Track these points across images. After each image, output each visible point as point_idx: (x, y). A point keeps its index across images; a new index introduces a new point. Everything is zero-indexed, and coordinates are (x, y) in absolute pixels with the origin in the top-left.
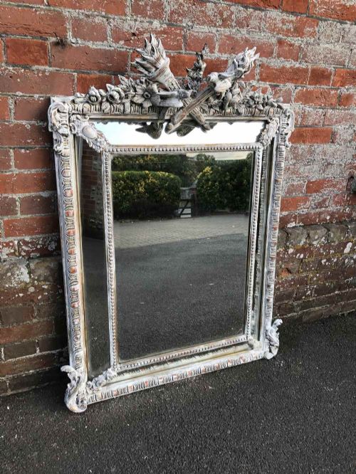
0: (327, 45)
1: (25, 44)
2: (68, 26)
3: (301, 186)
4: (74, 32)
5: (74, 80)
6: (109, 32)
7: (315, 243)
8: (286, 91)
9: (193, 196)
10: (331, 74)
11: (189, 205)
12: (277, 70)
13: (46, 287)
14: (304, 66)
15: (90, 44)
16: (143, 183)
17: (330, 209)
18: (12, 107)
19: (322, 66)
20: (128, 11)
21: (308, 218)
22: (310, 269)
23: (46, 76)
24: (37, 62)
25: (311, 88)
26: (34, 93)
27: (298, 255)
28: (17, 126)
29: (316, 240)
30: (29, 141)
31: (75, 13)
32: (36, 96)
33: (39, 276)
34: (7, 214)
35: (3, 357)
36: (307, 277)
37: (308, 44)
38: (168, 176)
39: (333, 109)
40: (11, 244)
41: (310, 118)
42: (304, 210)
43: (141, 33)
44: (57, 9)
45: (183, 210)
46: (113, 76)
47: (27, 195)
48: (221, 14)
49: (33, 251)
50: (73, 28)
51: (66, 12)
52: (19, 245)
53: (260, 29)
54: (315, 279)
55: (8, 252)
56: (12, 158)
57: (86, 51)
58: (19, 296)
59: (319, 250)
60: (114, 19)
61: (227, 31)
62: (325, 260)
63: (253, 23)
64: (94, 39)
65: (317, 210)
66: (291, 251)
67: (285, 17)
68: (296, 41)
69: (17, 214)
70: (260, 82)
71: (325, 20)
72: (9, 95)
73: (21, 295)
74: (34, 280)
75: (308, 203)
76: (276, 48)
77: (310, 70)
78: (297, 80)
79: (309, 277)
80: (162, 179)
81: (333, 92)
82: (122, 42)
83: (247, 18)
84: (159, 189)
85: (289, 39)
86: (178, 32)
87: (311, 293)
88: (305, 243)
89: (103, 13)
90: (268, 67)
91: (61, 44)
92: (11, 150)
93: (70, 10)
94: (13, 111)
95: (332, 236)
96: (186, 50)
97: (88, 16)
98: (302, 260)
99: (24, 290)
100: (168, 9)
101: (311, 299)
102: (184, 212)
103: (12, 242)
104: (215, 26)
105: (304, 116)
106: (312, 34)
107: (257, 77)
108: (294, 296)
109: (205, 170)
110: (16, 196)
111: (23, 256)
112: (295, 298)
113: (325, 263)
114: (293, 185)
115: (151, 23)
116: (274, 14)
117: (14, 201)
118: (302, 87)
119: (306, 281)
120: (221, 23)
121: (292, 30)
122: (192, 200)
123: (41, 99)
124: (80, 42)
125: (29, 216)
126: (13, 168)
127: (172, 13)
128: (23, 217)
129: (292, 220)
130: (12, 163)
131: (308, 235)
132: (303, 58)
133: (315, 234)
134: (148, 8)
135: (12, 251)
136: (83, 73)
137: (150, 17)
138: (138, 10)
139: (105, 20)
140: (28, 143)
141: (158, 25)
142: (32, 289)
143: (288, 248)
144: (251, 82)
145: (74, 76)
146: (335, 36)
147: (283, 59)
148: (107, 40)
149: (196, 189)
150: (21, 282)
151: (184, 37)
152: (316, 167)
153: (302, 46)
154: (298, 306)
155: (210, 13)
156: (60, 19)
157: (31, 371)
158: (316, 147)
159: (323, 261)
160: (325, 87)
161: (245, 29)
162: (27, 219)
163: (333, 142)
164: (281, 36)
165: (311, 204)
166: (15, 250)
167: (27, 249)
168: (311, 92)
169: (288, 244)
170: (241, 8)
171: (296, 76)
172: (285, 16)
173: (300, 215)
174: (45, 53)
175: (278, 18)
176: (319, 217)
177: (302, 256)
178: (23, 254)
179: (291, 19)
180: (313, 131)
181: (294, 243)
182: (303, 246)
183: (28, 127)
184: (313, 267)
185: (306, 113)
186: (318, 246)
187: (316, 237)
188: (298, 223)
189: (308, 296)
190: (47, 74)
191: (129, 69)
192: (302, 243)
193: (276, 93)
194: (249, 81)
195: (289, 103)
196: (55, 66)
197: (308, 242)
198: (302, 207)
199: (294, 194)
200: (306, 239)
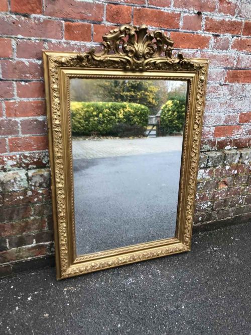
3: (235, 117)
5: (62, 27)
7: (246, 162)
8: (225, 40)
9: (158, 121)
11: (155, 128)
12: (218, 22)
13: (41, 192)
14: (239, 20)
16: (122, 111)
18: (15, 47)
21: (240, 142)
22: (242, 183)
23: (41, 23)
24: (34, 12)
25: (244, 38)
26: (31, 36)
27: (233, 171)
28: (19, 63)
29: (247, 159)
30: (28, 75)
32: (33, 39)
33: (36, 183)
34: (11, 133)
35: (8, 246)
36: (239, 188)
37: (242, 3)
38: (140, 107)
40: (14, 157)
41: (243, 62)
42: (238, 136)
45: (150, 131)
46: (92, 25)
47: (26, 118)
52: (21, 159)
54: (246, 190)
55: (12, 164)
56: (15, 89)
57: (71, 3)
59: (248, 167)
65: (247, 136)
66: (227, 167)
69: (18, 133)
70: (205, 32)
72: (13, 38)
73: (21, 197)
74: (32, 185)
75: (240, 131)
76: (217, 5)
77: (243, 23)
78: (234, 31)
79: (241, 189)
80: (136, 109)
84: (134, 116)
87: (242, 202)
88: (239, 162)
90: (212, 20)
92: (14, 82)
94: (15, 51)
96: (148, 4)
98: (236, 175)
99: (24, 193)
101: (242, 207)
102: (151, 133)
103: (15, 156)
105: (239, 60)
107: (203, 28)
108: (230, 203)
109: (167, 103)
110: (18, 120)
111: (23, 167)
112: (230, 205)
114: (229, 116)
117: (16, 122)
118: (237, 36)
119: (239, 192)
122: (157, 125)
123: (37, 41)
125: (28, 135)
126: (16, 97)
128: (23, 136)
129: (228, 144)
130: (15, 93)
131: (241, 154)
132: (238, 14)
133: (246, 154)
135: (15, 163)
136: (68, 21)
140: (27, 77)
142: (30, 193)
143: (226, 165)
144: (198, 32)
145: (62, 23)
147: (223, 14)
149: (160, 117)
150: (22, 187)
152: (247, 102)
153: (238, 4)
154: (232, 211)
157: (29, 258)
158: (247, 85)
162: (27, 138)
165: (243, 131)
166: (17, 162)
167: (26, 162)
168: (244, 42)
169: (225, 162)
171: (232, 27)
173: (235, 140)
174: (40, 4)
176: (249, 142)
177: (236, 172)
180: (245, 73)
181: (230, 161)
182: (237, 164)
183: (27, 64)
184: (244, 181)
185: (240, 58)
186: (248, 164)
187: (247, 157)
188: (233, 146)
189: (240, 204)
190: (42, 21)
191: (104, 19)
192: (236, 161)
193: (217, 41)
194: (196, 31)
195: (227, 50)
196: (47, 15)
197: (241, 161)
198: (236, 133)
199: (230, 123)
200: (239, 158)
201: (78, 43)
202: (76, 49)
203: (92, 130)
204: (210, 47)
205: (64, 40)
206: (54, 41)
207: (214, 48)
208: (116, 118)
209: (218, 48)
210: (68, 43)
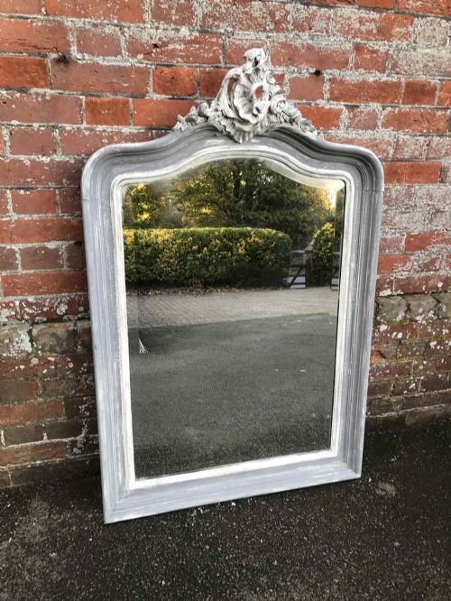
0: (428, 51)
1: (19, 63)
2: (71, 38)
3: (398, 241)
4: (79, 46)
5: (81, 105)
6: (123, 44)
7: (419, 318)
8: (369, 113)
9: (308, 260)
10: (434, 89)
11: (303, 272)
12: (354, 85)
13: (52, 359)
14: (394, 79)
15: (100, 60)
16: (243, 243)
17: (442, 273)
18: (7, 139)
19: (422, 78)
20: (147, 16)
21: (409, 284)
22: (414, 354)
23: (47, 101)
24: (35, 84)
25: (406, 108)
26: (33, 122)
27: (395, 334)
28: (14, 162)
29: (421, 314)
30: (29, 180)
31: (79, 22)
32: (36, 125)
33: (44, 345)
34: (5, 268)
35: (3, 441)
36: (409, 364)
37: (398, 50)
38: (274, 235)
39: (441, 136)
40: (11, 305)
41: (406, 149)
42: (403, 273)
43: (165, 44)
44: (58, 18)
45: (295, 278)
46: (131, 99)
47: (29, 245)
48: (272, 14)
49: (38, 315)
50: (79, 41)
51: (69, 22)
52: (21, 307)
53: (327, 32)
54: (421, 367)
55: (8, 314)
56: (10, 201)
57: (95, 68)
58: (19, 369)
59: (425, 328)
60: (129, 28)
61: (281, 37)
62: (435, 343)
63: (318, 24)
64: (106, 54)
65: (423, 274)
66: (383, 327)
67: (363, 15)
68: (381, 46)
69: (17, 268)
70: (331, 102)
71: (423, 17)
72: (4, 125)
73: (22, 367)
74: (37, 349)
75: (409, 265)
76: (352, 57)
77: (403, 84)
78: (385, 98)
79: (413, 364)
81: (439, 113)
82: (140, 56)
83: (310, 19)
84: (264, 251)
85: (371, 43)
86: (214, 40)
87: (417, 387)
88: (405, 318)
89: (116, 22)
90: (342, 82)
91: (64, 60)
92: (8, 191)
93: (74, 19)
94: (8, 144)
95: (444, 309)
96: (225, 63)
97: (95, 25)
98: (400, 341)
99: (26, 361)
100: (199, 12)
101: (416, 395)
102: (296, 281)
103: (12, 302)
104: (265, 30)
105: (398, 147)
106: (406, 36)
107: (327, 96)
108: (392, 389)
109: (323, 228)
110: (16, 247)
111: (26, 321)
112: (392, 392)
113: (436, 346)
114: (385, 240)
115: (178, 30)
116: (347, 11)
117: (13, 252)
118: (392, 107)
119: (409, 370)
120: (272, 26)
121: (375, 31)
122: (307, 267)
123: (42, 128)
124: (87, 57)
125: (32, 271)
126: (11, 213)
127: (205, 16)
128: (25, 272)
129: (386, 286)
130: (10, 207)
131: (409, 306)
132: (393, 69)
133: (419, 306)
134: (173, 12)
135: (13, 313)
136: (92, 95)
137: (175, 23)
138: (159, 15)
139: (117, 29)
140: (28, 182)
141: (188, 33)
142: (35, 361)
143: (379, 323)
144: (318, 102)
145: (81, 100)
146: (439, 37)
147: (363, 71)
148: (121, 53)
149: (311, 252)
150: (22, 352)
151: (223, 46)
152: (418, 216)
153: (391, 52)
154: (398, 403)
155: (256, 14)
156: (61, 30)
157: (38, 462)
158: (417, 187)
159: (433, 344)
160: (428, 106)
161: (307, 33)
162: (30, 275)
163: (442, 181)
164: (358, 40)
165: (413, 265)
166: (16, 312)
167: (31, 312)
168: (406, 114)
169: (378, 318)
170: (300, 6)
171: (382, 92)
172: (363, 13)
173: (398, 281)
174: (45, 73)
175: (353, 17)
176: (427, 284)
177: (400, 336)
178: (27, 317)
179: (371, 16)
180: (412, 166)
181: (388, 317)
182: (401, 321)
183: (27, 163)
184: (417, 350)
185: (400, 143)
186: (424, 322)
187: (421, 310)
188: (396, 291)
189: (412, 390)
190: (48, 98)
191: (150, 89)
192: (399, 318)
193: (355, 116)
194: (315, 100)
195: (373, 129)
196: (57, 89)
197: (408, 316)
198: (400, 269)
199: (387, 251)
200: (406, 312)
201: (109, 128)
202: (106, 137)
203: (191, 277)
204: (342, 127)
205: (84, 125)
206: (68, 127)
207: (348, 127)
208: (232, 255)
209: (357, 127)
210: (91, 130)
